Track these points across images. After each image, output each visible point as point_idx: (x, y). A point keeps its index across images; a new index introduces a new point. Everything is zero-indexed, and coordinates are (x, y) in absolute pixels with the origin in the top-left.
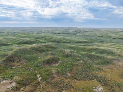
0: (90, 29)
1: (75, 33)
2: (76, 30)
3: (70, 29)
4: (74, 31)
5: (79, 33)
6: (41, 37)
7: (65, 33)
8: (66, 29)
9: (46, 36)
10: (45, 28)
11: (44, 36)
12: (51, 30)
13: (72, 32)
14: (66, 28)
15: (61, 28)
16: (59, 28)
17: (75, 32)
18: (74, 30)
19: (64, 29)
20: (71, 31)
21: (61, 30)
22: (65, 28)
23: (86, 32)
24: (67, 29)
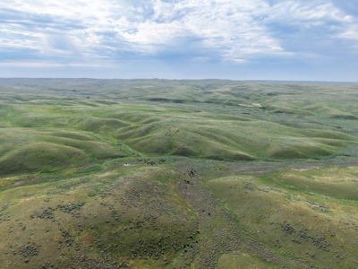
0: (277, 84)
1: (234, 98)
2: (234, 89)
3: (210, 85)
4: (227, 93)
5: (247, 98)
6: (108, 123)
7: (199, 99)
8: (199, 84)
9: (128, 118)
10: (132, 80)
11: (120, 116)
12: (152, 89)
13: (222, 97)
14: (197, 81)
15: (183, 82)
16: (175, 81)
17: (233, 94)
18: (228, 89)
19: (193, 84)
20: (217, 93)
21: (184, 87)
22: (194, 81)
23: (270, 94)
24: (203, 86)
